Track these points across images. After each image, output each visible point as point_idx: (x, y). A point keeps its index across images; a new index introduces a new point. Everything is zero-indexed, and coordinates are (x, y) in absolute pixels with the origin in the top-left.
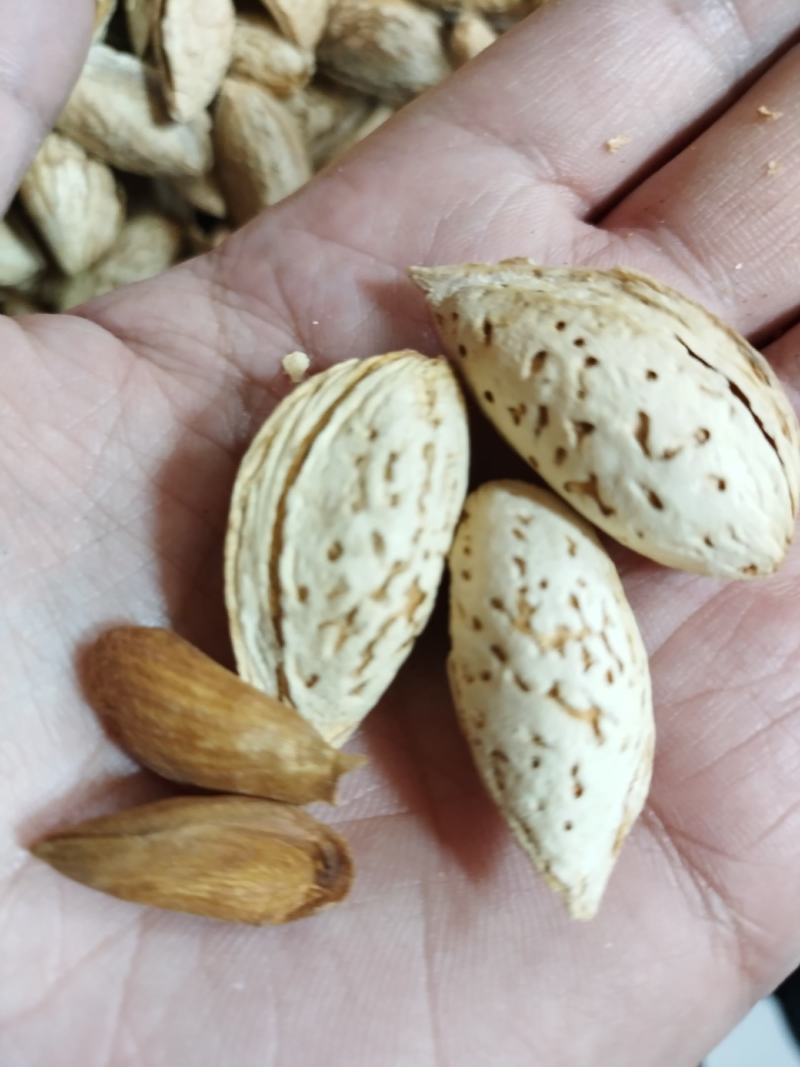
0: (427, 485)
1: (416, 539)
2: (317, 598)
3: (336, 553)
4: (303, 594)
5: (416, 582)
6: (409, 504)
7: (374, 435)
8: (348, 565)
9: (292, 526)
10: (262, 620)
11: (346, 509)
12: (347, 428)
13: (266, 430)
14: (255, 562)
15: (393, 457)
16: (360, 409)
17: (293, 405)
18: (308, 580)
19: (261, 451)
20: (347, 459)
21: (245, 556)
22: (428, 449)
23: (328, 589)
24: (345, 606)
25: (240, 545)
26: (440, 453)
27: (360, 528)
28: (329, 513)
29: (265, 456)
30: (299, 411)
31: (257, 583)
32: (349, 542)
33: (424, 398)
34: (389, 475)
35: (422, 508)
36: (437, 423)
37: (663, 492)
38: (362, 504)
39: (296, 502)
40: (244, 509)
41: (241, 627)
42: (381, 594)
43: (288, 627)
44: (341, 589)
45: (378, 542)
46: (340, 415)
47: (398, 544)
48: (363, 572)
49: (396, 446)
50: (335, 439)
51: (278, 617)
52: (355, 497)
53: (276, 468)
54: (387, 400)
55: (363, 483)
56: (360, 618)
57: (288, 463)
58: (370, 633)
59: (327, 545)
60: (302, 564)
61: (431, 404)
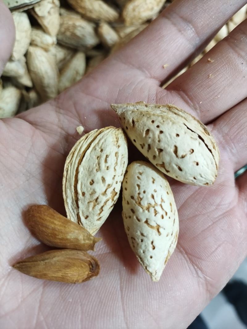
0: (117, 163)
1: (113, 178)
2: (87, 195)
3: (92, 183)
4: (84, 194)
5: (114, 190)
6: (111, 169)
7: (102, 150)
8: (95, 186)
9: (80, 176)
10: (73, 201)
11: (95, 171)
12: (95, 148)
13: (73, 150)
14: (71, 186)
15: (107, 156)
16: (98, 143)
17: (80, 143)
18: (85, 190)
19: (71, 155)
20: (95, 157)
21: (68, 184)
22: (116, 154)
23: (90, 193)
24: (95, 197)
25: (66, 181)
26: (120, 154)
27: (99, 176)
28: (90, 172)
29: (73, 157)
30: (81, 144)
31: (71, 192)
32: (95, 180)
33: (115, 140)
34: (106, 161)
35: (115, 170)
36: (119, 146)
37: (182, 167)
38: (99, 169)
39: (81, 169)
40: (67, 172)
41: (67, 203)
42: (105, 193)
43: (80, 203)
44: (94, 192)
45: (103, 179)
46: (93, 145)
47: (109, 180)
48: (100, 188)
49: (108, 154)
50: (91, 151)
51: (77, 200)
52: (97, 168)
53: (75, 160)
54: (105, 140)
55: (99, 164)
56: (99, 200)
57: (79, 158)
58: (102, 204)
59: (90, 180)
60: (83, 186)
61: (117, 141)
